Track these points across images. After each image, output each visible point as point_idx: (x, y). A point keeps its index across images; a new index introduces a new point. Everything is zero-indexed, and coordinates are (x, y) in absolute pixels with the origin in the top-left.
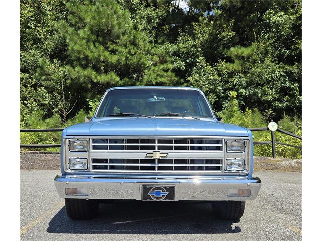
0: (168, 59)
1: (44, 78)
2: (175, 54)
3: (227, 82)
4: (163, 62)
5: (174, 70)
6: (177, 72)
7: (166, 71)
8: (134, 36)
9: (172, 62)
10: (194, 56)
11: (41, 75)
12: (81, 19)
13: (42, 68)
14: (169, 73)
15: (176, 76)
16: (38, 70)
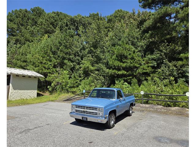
0: (150, 62)
1: (103, 72)
2: (153, 59)
3: (179, 70)
4: (148, 63)
5: (151, 67)
6: (153, 67)
7: (148, 67)
8: (132, 56)
9: (151, 63)
10: (163, 59)
11: (102, 72)
12: (114, 52)
13: (102, 69)
14: (150, 68)
15: (152, 69)
16: (101, 70)
